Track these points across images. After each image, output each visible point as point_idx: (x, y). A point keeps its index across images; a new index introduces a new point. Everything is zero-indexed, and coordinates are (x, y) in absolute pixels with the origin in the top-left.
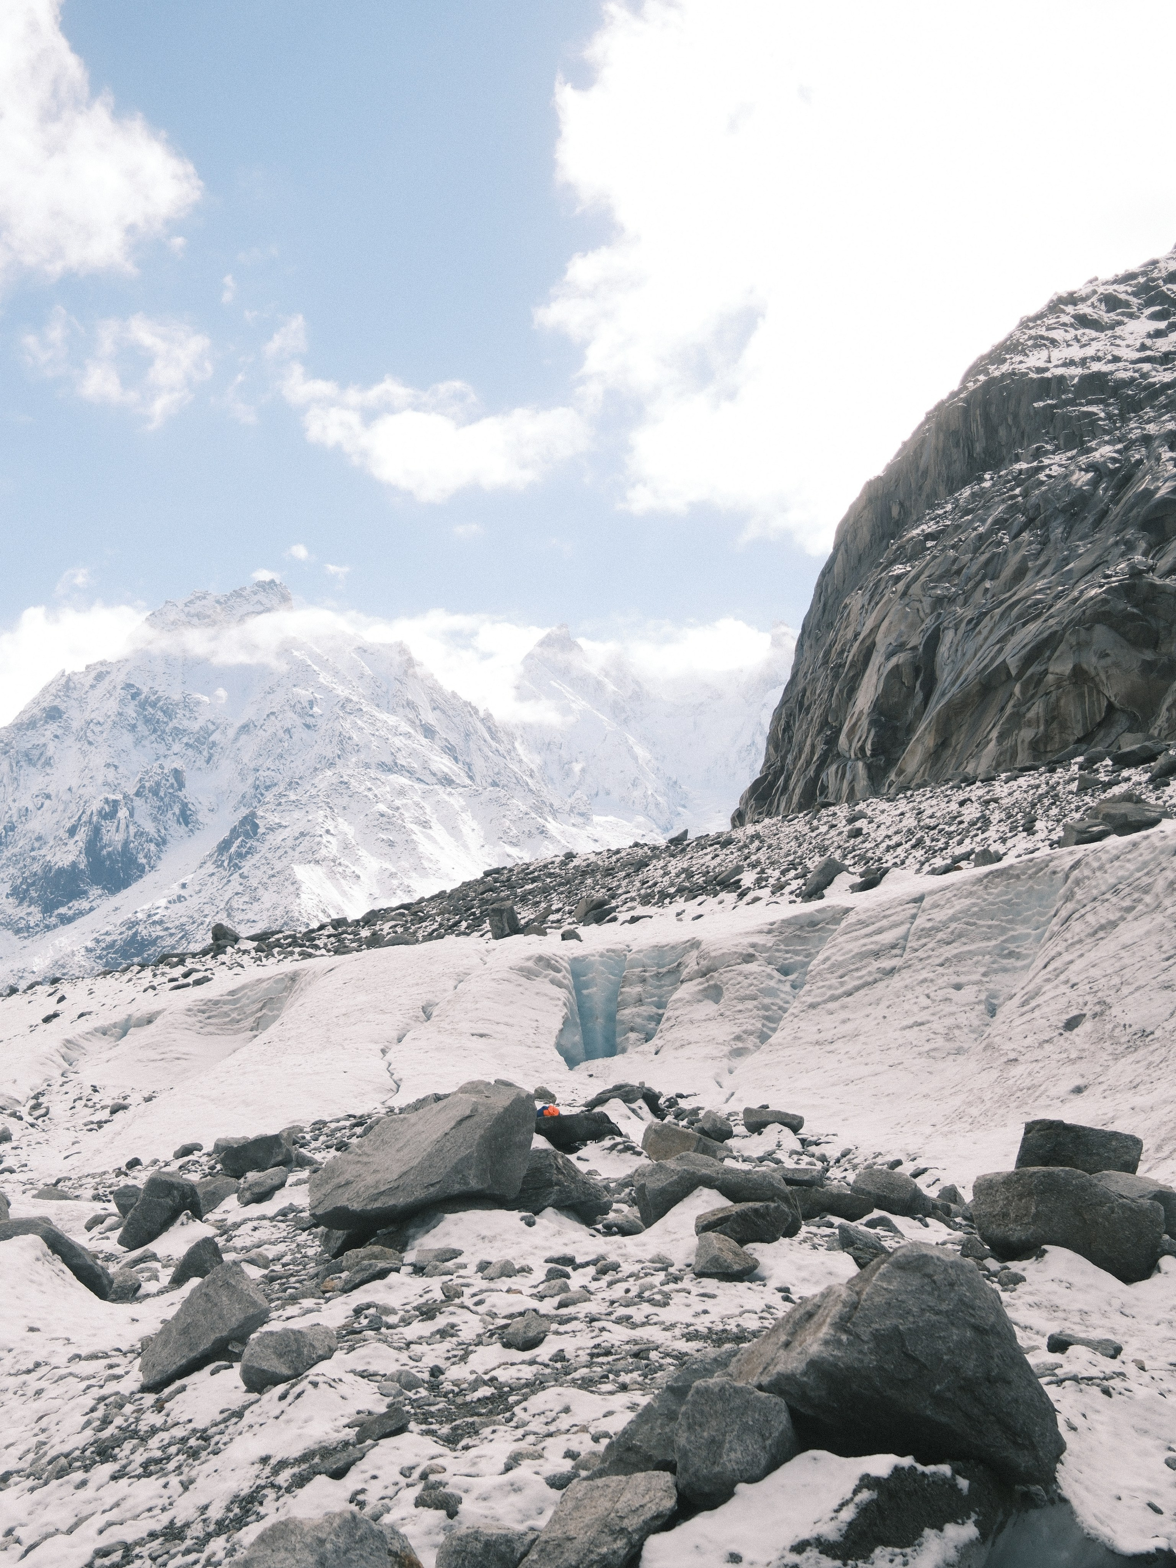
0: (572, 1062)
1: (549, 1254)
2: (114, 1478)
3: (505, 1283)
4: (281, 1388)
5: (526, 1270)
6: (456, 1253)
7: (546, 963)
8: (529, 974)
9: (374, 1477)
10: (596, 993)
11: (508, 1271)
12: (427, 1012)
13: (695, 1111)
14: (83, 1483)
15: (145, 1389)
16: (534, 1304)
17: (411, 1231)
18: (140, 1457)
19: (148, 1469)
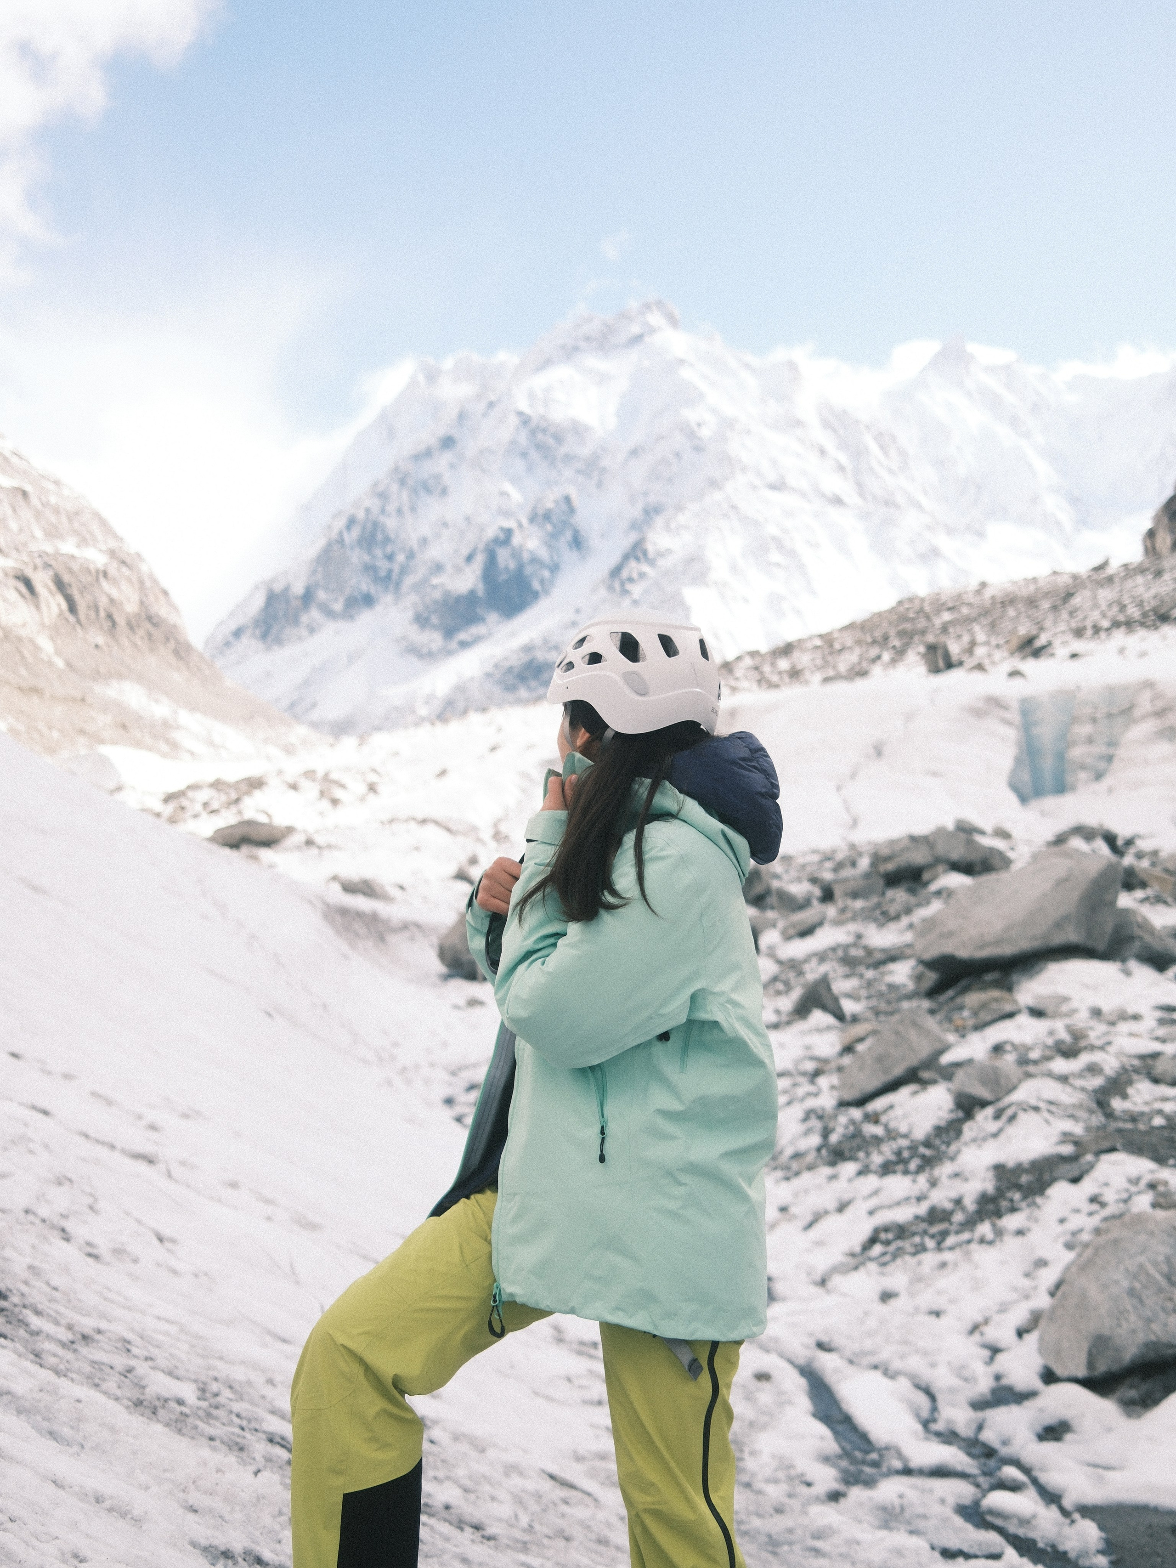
0: (1024, 799)
1: (1153, 1003)
2: (860, 1173)
3: (1124, 1027)
4: (989, 1111)
5: (1136, 1017)
6: (1066, 999)
7: (995, 703)
8: (978, 713)
9: (1106, 1184)
10: (1046, 733)
11: (1124, 1016)
12: (878, 751)
13: (1155, 853)
14: (833, 1177)
15: (843, 1104)
16: (1157, 1047)
17: (1015, 977)
18: (877, 1159)
19: (887, 1169)
